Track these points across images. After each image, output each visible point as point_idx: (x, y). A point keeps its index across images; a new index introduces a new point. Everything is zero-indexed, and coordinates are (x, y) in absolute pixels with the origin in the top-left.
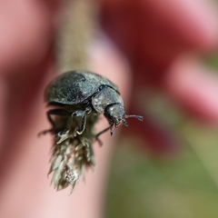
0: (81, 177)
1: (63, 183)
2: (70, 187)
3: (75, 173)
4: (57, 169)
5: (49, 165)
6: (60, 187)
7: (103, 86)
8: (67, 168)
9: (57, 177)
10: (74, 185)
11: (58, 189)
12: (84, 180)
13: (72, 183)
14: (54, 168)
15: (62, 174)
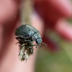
0: (29, 57)
1: (23, 59)
2: (25, 60)
3: (27, 56)
4: (21, 54)
5: (19, 53)
6: (22, 60)
7: (36, 32)
8: (24, 54)
9: (21, 57)
10: (27, 60)
11: (21, 61)
12: (30, 58)
13: (26, 59)
14: (20, 54)
15: (23, 56)
